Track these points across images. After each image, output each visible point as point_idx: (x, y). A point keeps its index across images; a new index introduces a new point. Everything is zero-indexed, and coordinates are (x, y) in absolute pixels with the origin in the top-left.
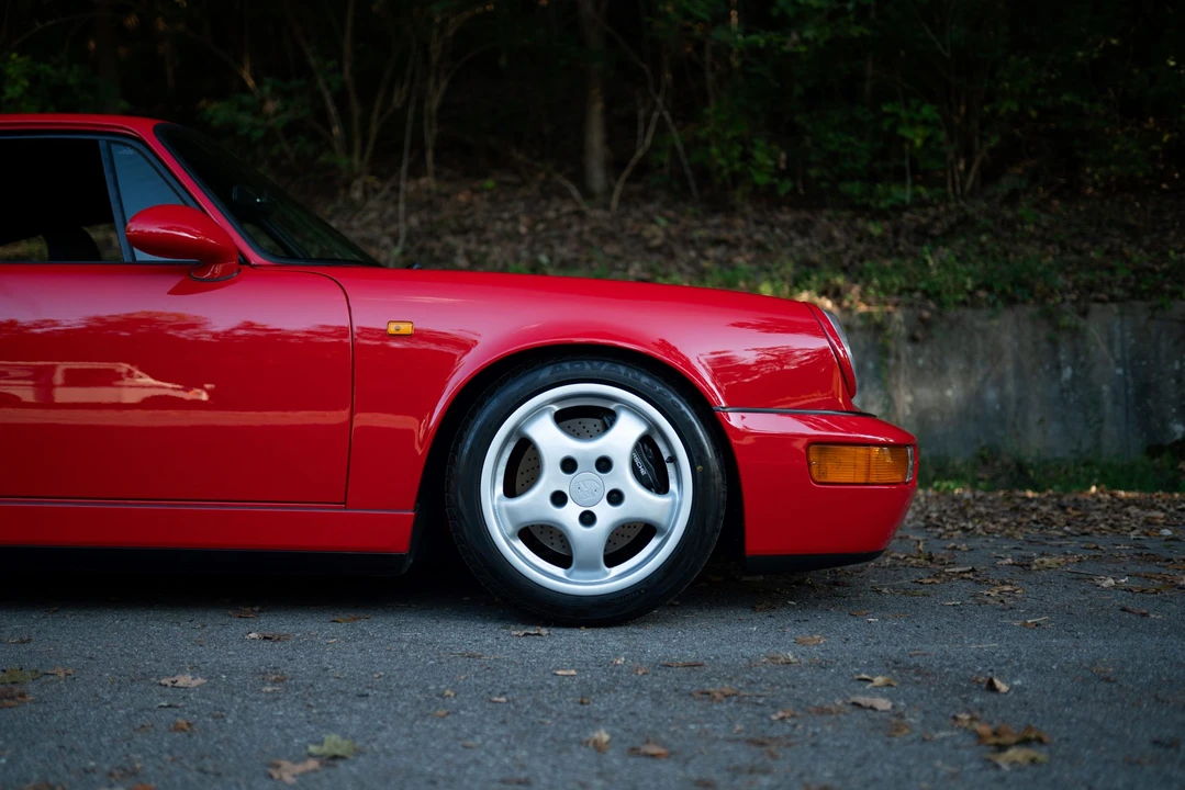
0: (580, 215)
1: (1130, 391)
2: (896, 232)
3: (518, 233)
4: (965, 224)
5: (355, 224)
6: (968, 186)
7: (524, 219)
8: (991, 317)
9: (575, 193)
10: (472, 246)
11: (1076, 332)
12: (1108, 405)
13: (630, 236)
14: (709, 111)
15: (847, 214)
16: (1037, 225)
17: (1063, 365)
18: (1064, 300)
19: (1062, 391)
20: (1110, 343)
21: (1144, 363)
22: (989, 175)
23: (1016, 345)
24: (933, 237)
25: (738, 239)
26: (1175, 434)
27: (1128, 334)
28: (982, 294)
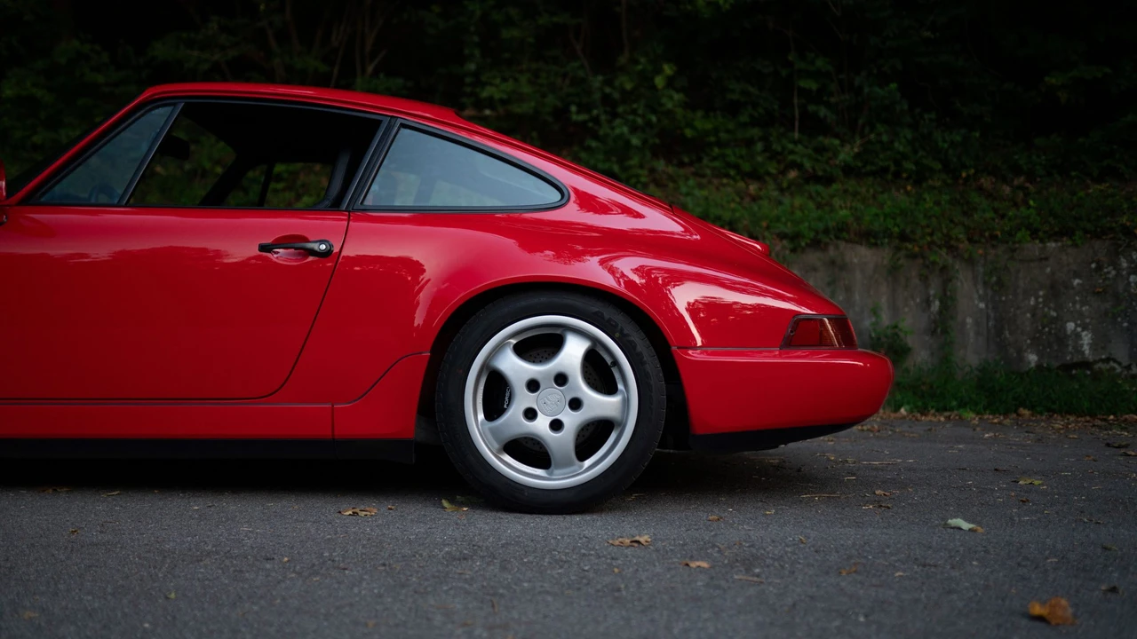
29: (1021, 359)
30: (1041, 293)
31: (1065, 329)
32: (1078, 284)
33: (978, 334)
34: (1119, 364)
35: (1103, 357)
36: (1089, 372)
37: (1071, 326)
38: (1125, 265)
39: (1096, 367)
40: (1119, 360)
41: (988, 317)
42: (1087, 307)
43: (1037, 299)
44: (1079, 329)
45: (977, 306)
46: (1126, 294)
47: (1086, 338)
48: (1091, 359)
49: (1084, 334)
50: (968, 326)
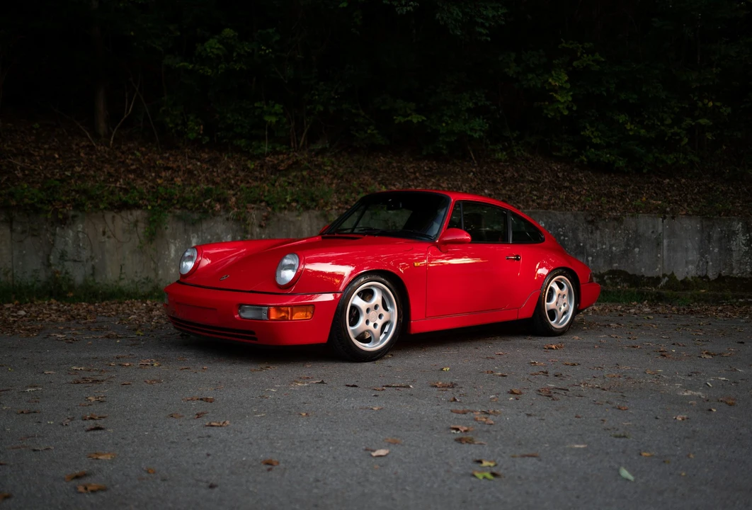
0: (92, 148)
2: (262, 166)
3: (53, 157)
4: (296, 165)
6: (301, 144)
8: (298, 216)
9: (88, 134)
13: (120, 162)
14: (164, 99)
15: (237, 155)
16: (332, 166)
18: (332, 209)
24: (280, 171)
25: (178, 166)
28: (294, 204)
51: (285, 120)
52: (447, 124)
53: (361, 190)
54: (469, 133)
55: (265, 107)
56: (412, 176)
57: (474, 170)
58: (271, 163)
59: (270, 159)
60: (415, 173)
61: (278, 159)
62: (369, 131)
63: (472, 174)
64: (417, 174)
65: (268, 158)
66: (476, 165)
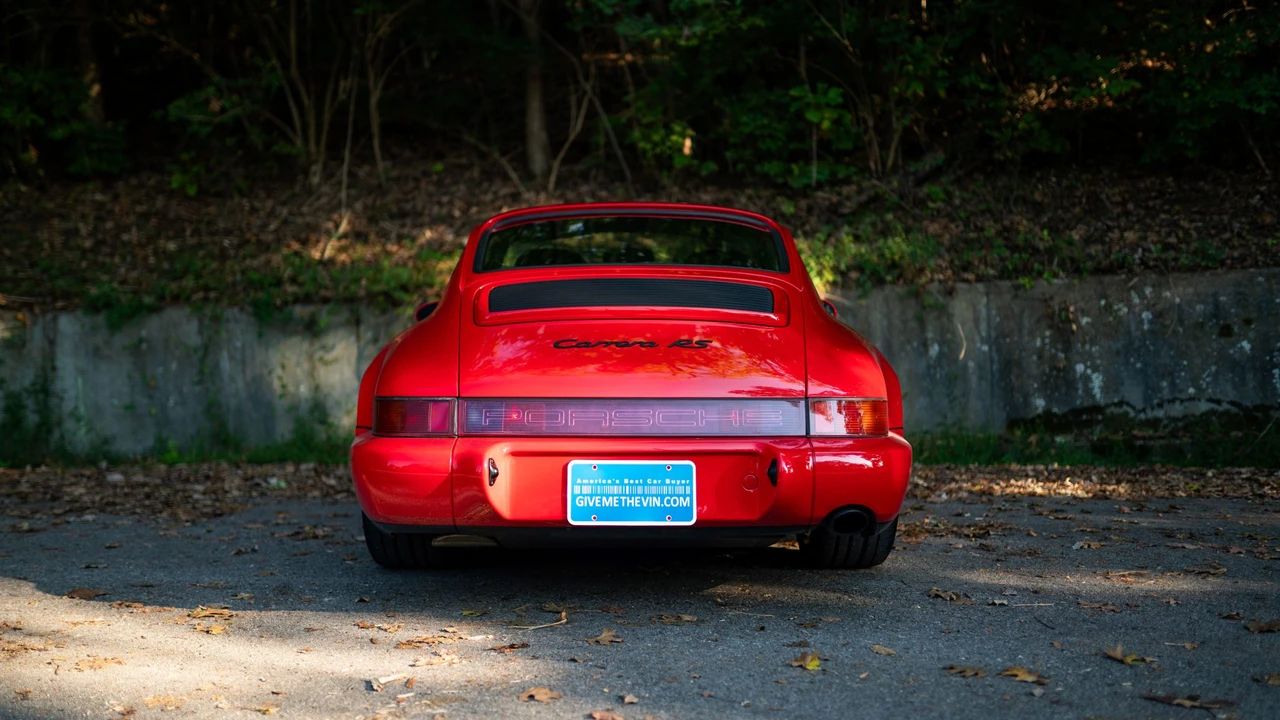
0: (514, 196)
1: (995, 367)
2: (810, 210)
3: (452, 217)
4: (875, 203)
5: (305, 209)
6: (890, 163)
7: (459, 204)
8: (860, 297)
9: (514, 175)
10: (405, 231)
11: (943, 311)
12: (974, 380)
14: (630, 98)
15: (766, 193)
16: (948, 201)
17: (929, 342)
18: (932, 280)
19: (929, 367)
20: (976, 321)
21: (1008, 340)
22: (912, 150)
23: (885, 323)
24: (842, 216)
26: (1037, 408)
27: (994, 312)
28: (853, 275)
29: (1027, 403)
30: (1048, 333)
31: (1074, 371)
32: (1087, 323)
33: (981, 378)
34: (1133, 407)
35: (1116, 400)
36: (1100, 417)
37: (1080, 368)
38: (1136, 300)
39: (1108, 411)
40: (1132, 403)
41: (992, 361)
42: (1097, 348)
43: (1043, 339)
44: (1089, 371)
45: (980, 349)
46: (1139, 333)
47: (1097, 381)
48: (1102, 402)
49: (1094, 376)
50: (971, 371)
51: (848, 118)
52: (1193, 93)
53: (999, 242)
54: (1244, 106)
55: (810, 95)
56: (1118, 210)
57: (1263, 188)
58: (827, 203)
59: (826, 195)
60: (1124, 203)
61: (839, 194)
62: (1021, 125)
63: (1258, 197)
64: (1130, 206)
65: (820, 194)
66: (1268, 178)
